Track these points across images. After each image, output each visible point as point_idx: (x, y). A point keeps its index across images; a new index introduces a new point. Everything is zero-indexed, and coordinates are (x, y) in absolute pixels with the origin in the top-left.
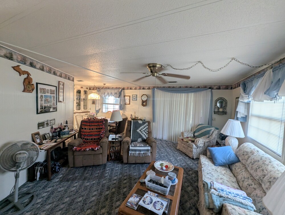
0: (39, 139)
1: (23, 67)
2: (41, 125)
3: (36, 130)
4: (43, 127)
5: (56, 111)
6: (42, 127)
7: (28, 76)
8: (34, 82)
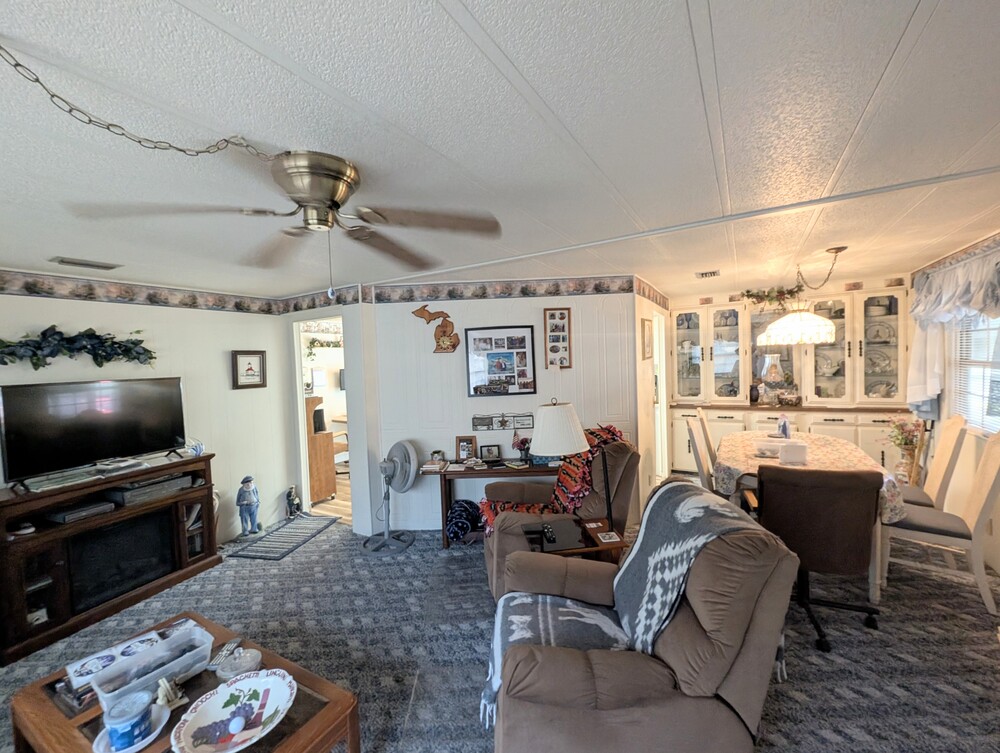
0: (465, 453)
1: (433, 307)
2: (479, 422)
3: (469, 432)
4: (488, 429)
5: (535, 392)
6: (485, 428)
7: (445, 319)
8: (459, 330)
